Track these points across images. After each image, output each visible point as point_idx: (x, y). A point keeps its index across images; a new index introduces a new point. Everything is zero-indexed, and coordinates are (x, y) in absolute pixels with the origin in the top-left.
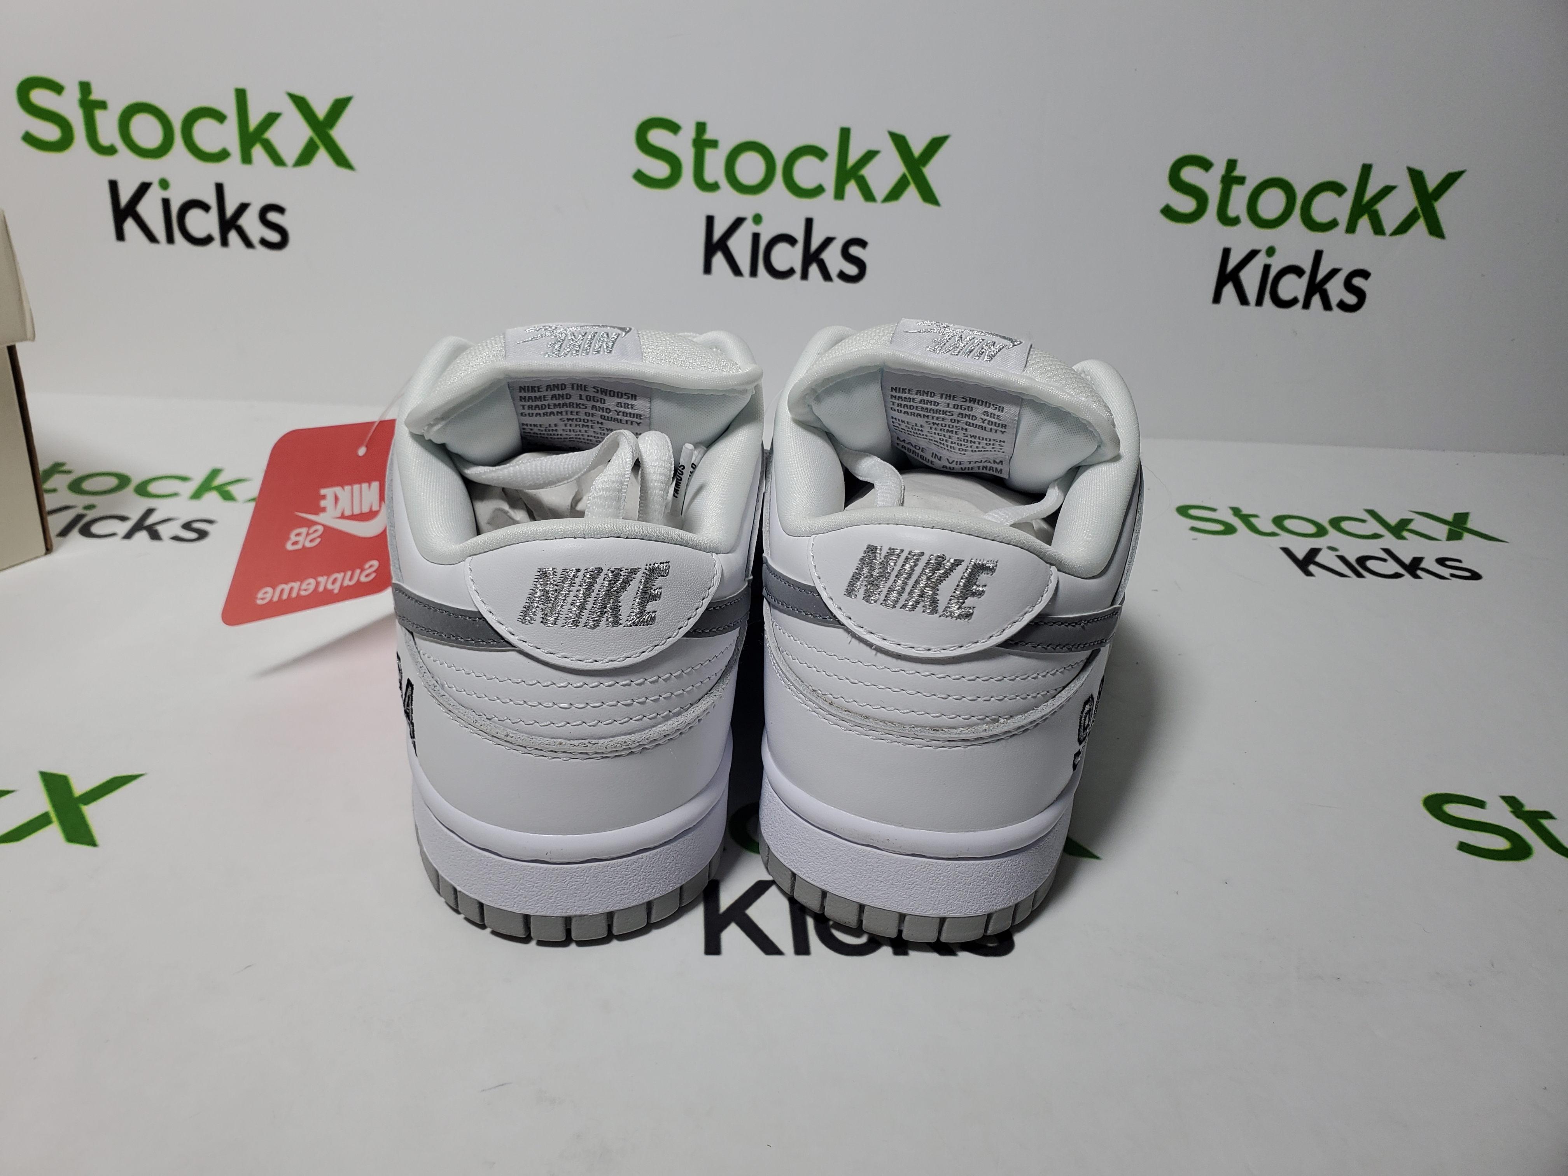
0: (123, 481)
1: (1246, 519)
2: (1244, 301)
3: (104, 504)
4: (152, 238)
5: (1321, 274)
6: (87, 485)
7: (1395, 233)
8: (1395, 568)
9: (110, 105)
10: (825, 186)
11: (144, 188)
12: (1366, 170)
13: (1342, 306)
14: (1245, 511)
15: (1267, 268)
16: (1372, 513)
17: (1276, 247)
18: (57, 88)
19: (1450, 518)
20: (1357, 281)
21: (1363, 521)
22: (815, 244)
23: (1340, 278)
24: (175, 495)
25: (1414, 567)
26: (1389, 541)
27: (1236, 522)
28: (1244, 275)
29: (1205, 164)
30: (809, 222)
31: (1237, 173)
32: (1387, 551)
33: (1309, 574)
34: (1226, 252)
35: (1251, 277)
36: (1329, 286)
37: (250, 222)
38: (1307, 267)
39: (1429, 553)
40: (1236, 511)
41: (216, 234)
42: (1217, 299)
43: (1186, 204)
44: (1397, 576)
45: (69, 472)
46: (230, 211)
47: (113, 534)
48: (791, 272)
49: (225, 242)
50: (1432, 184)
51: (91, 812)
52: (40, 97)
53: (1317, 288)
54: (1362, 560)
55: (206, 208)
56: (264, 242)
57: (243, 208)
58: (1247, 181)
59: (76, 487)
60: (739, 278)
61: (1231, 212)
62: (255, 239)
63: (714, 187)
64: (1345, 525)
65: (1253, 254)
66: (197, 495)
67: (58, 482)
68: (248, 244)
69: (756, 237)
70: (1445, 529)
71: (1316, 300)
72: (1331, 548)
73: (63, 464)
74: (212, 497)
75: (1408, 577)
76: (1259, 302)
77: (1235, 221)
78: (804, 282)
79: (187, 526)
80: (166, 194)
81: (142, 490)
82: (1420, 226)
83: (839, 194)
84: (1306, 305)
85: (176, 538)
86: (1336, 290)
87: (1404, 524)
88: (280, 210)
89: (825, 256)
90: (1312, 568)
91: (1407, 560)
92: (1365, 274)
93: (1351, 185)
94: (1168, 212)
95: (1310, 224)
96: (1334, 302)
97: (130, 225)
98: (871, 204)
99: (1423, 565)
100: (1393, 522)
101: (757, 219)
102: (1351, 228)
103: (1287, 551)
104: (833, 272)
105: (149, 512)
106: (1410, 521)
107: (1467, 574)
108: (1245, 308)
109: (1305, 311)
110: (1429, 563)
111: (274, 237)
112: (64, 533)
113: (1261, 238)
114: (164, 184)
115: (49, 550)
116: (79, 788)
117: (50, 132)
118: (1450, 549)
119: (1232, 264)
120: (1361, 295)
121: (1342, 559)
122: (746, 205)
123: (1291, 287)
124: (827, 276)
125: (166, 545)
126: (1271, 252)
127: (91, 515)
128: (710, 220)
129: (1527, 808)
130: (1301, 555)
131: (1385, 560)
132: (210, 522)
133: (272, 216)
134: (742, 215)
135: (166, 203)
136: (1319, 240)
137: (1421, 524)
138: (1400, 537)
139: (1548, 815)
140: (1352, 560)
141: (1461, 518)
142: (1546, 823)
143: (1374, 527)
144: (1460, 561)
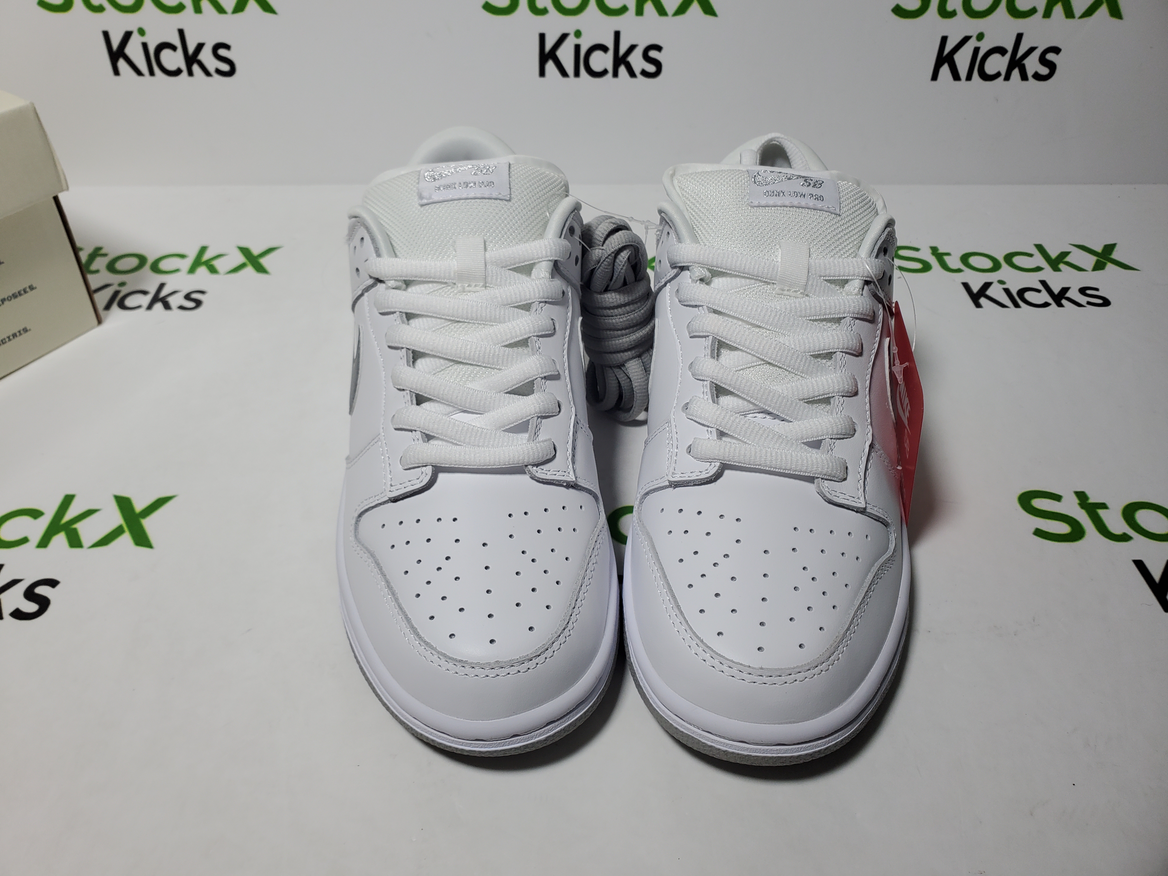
0: (142, 260)
1: (941, 258)
2: (956, 76)
3: (132, 282)
4: (139, 73)
5: (1021, 52)
6: (119, 266)
7: (1082, 17)
8: (1047, 298)
10: (628, 6)
11: (128, 36)
13: (1037, 76)
14: (941, 250)
15: (977, 50)
16: (1040, 248)
17: (985, 33)
19: (1100, 249)
20: (1050, 56)
21: (1031, 255)
22: (622, 50)
23: (1035, 56)
24: (177, 270)
25: (1060, 297)
26: (1047, 274)
27: (933, 260)
28: (958, 56)
30: (617, 35)
32: (1043, 283)
33: (978, 305)
34: (944, 40)
35: (963, 59)
36: (1026, 62)
37: (206, 56)
38: (1010, 48)
40: (934, 250)
41: (184, 67)
42: (935, 77)
43: (913, 4)
44: (1046, 305)
45: (105, 255)
46: (191, 49)
47: (139, 307)
48: (605, 72)
49: (190, 73)
51: (147, 523)
53: (1016, 63)
54: (1021, 292)
55: (174, 48)
56: (218, 72)
57: (200, 47)
59: (111, 267)
60: (566, 79)
61: (949, 8)
62: (212, 70)
63: (544, 12)
64: (1016, 260)
65: (966, 40)
66: (192, 270)
67: (100, 263)
68: (208, 73)
69: (577, 48)
70: (1094, 259)
71: (1016, 73)
72: (1001, 282)
73: (100, 249)
74: (202, 270)
75: (1054, 305)
76: (969, 78)
77: (953, 14)
78: (615, 79)
79: (188, 297)
80: (144, 39)
81: (155, 268)
82: (1103, 10)
83: (640, 12)
84: (1007, 78)
85: (181, 308)
86: (1032, 64)
87: (1062, 256)
88: (227, 47)
89: (631, 59)
90: (983, 301)
92: (1056, 50)
94: (898, 10)
95: (1014, 12)
96: (1030, 73)
97: (122, 64)
98: (664, 18)
99: (1068, 295)
100: (1054, 255)
101: (578, 34)
102: (1047, 14)
103: (966, 286)
104: (637, 71)
105: (162, 286)
106: (1068, 254)
107: (1099, 301)
108: (957, 82)
109: (1006, 82)
110: (1073, 293)
111: (225, 67)
112: (108, 307)
113: (972, 26)
114: (142, 32)
115: (100, 321)
116: (139, 506)
118: (1092, 279)
119: (948, 48)
120: (1052, 67)
121: (1007, 291)
122: (569, 24)
123: (996, 64)
124: (632, 74)
125: (176, 312)
126: (980, 37)
127: (124, 291)
128: (542, 37)
129: (1091, 501)
130: (976, 289)
131: (1039, 291)
132: (202, 292)
133: (222, 52)
134: (566, 31)
135: (145, 46)
136: (1020, 25)
137: (1077, 257)
138: (1056, 269)
139: (1104, 506)
140: (1014, 292)
141: (1109, 248)
142: (1101, 512)
143: (1039, 260)
144: (1097, 289)
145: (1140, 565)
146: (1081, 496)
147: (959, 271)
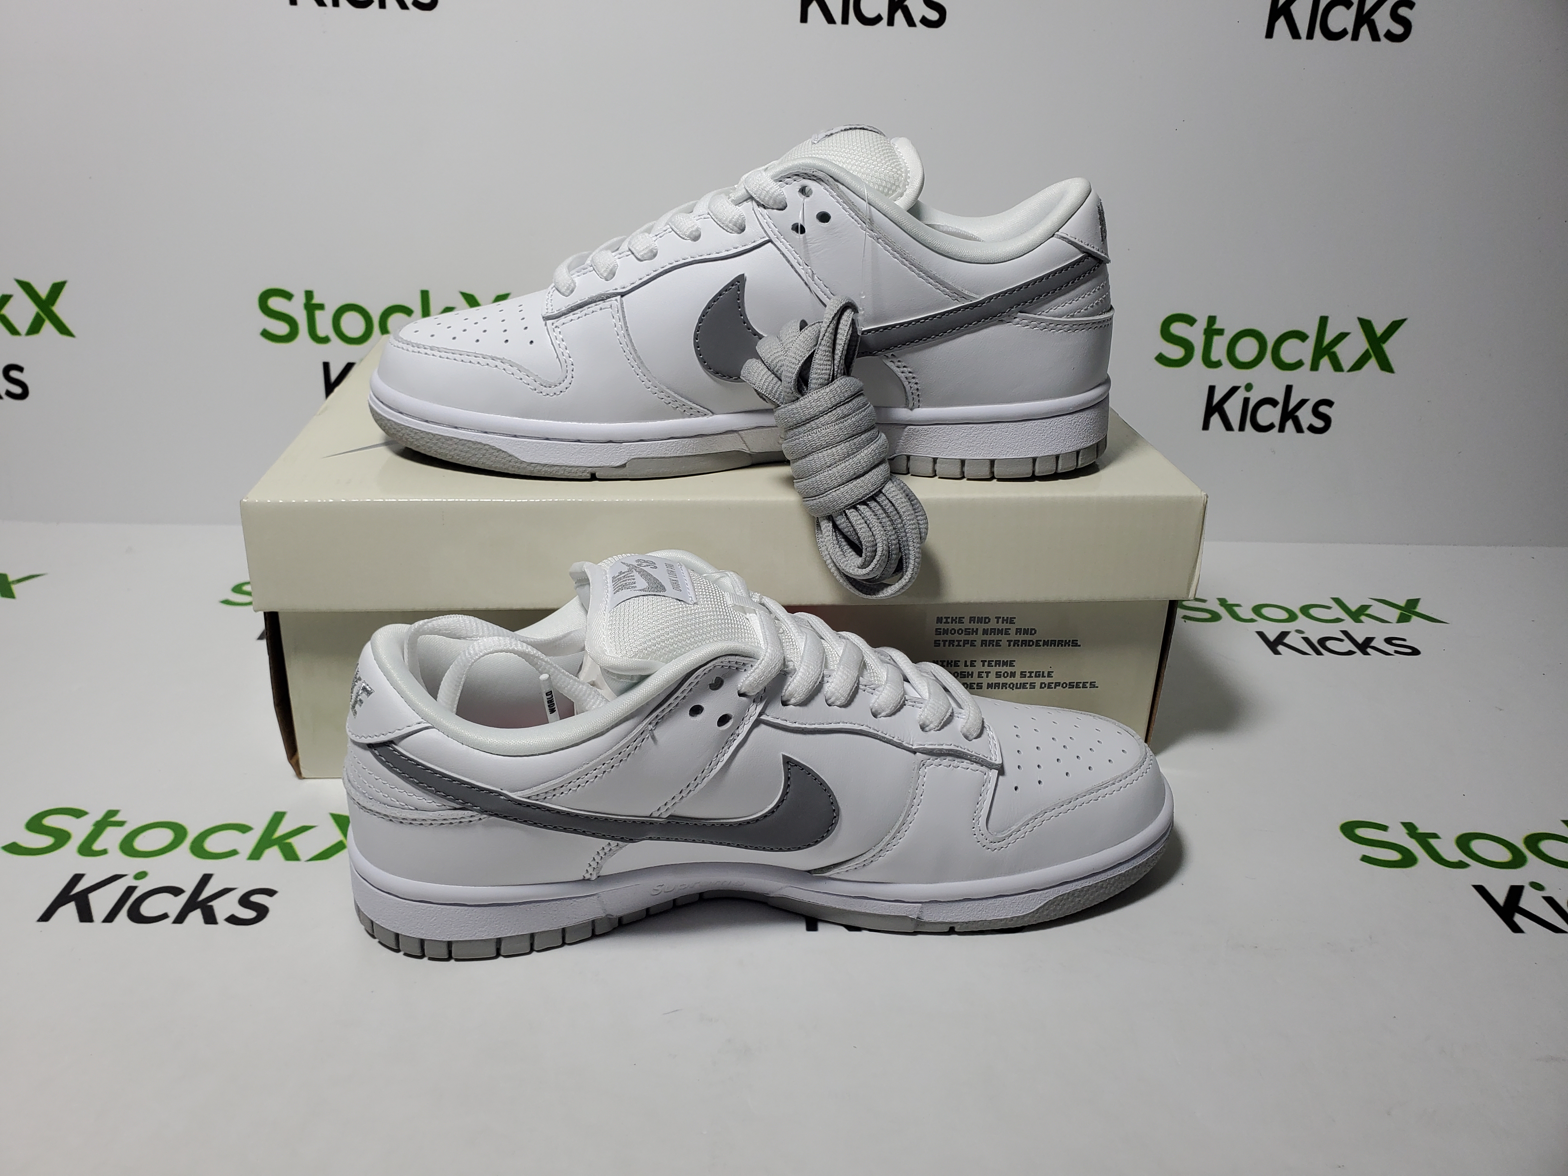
1: (1230, 609)
2: (1228, 427)
5: (1292, 404)
7: (1350, 370)
8: (1350, 646)
9: (326, 307)
12: (1323, 321)
13: (1312, 429)
14: (1230, 602)
15: (1246, 401)
16: (1337, 601)
17: (1253, 384)
18: (288, 296)
19: (1403, 604)
20: (1323, 409)
21: (1329, 608)
23: (1309, 407)
25: (1365, 646)
26: (1349, 624)
27: (1222, 611)
28: (1227, 406)
29: (1190, 320)
31: (1217, 326)
32: (1345, 633)
33: (1277, 653)
34: (1212, 389)
35: (1233, 409)
36: (1298, 413)
38: (1280, 398)
39: (1379, 633)
40: (1223, 602)
42: (1206, 426)
43: (1176, 352)
44: (1350, 653)
50: (1379, 330)
52: (275, 303)
53: (1289, 415)
54: (1322, 641)
58: (1226, 332)
61: (1214, 357)
64: (1313, 612)
65: (1234, 390)
70: (1397, 613)
71: (1290, 425)
72: (1299, 631)
75: (1359, 653)
76: (1242, 428)
77: (1218, 364)
82: (1373, 363)
84: (1282, 429)
86: (1306, 416)
87: (1363, 609)
90: (1280, 648)
91: (1360, 640)
92: (1329, 403)
93: (1312, 332)
94: (1161, 359)
95: (1281, 364)
96: (1304, 425)
99: (1373, 644)
100: (1353, 608)
102: (1315, 367)
103: (1261, 635)
106: (1368, 607)
107: (1409, 651)
108: (1230, 433)
109: (1281, 434)
110: (1378, 643)
113: (1240, 377)
117: (282, 328)
118: (1397, 630)
119: (1217, 399)
120: (1327, 420)
121: (1306, 640)
123: (1268, 415)
126: (1249, 387)
129: (1420, 831)
130: (1272, 637)
131: (1341, 640)
136: (1288, 377)
137: (1377, 609)
138: (1358, 620)
139: (1435, 836)
140: (1315, 641)
141: (1412, 604)
142: (1432, 841)
143: (1337, 612)
144: (1404, 640)
145: (1481, 890)
146: (1411, 828)
147: (1252, 620)
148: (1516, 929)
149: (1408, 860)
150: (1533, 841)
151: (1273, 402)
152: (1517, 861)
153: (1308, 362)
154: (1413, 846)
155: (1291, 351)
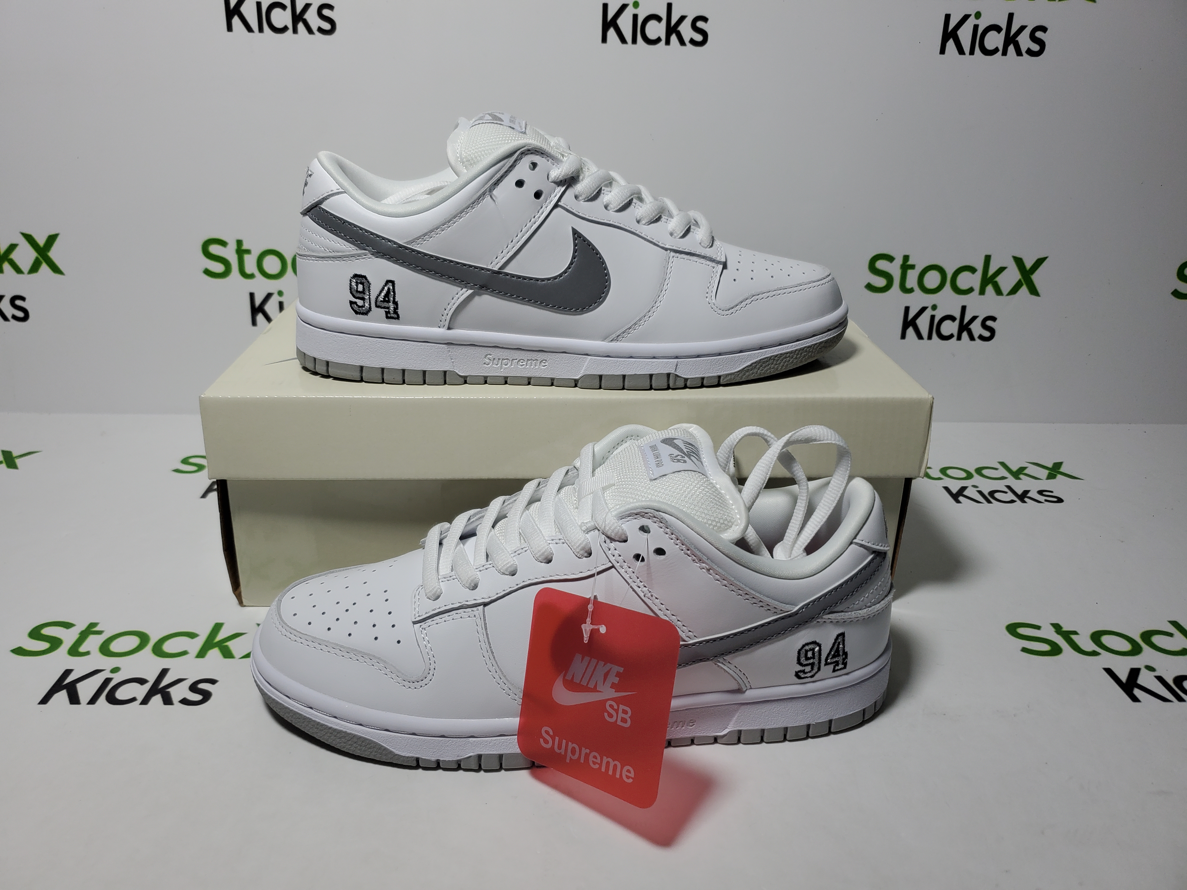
2: (920, 336)
5: (967, 319)
7: (1008, 295)
8: (1012, 497)
9: (253, 252)
11: (269, 296)
12: (988, 259)
15: (933, 317)
16: (1003, 464)
17: (937, 305)
18: (223, 243)
19: (1050, 465)
20: (989, 323)
21: (996, 469)
23: (978, 322)
25: (1023, 497)
26: (1011, 481)
28: (919, 322)
29: (890, 259)
31: (910, 263)
32: (1009, 487)
33: (958, 502)
34: (907, 309)
35: (923, 323)
36: (972, 326)
38: (958, 315)
39: (1033, 487)
42: (903, 336)
43: (881, 282)
44: (1012, 501)
50: (1028, 265)
52: (214, 249)
53: (964, 328)
54: (992, 493)
58: (916, 267)
61: (908, 285)
64: (985, 472)
65: (924, 309)
70: (1046, 472)
71: (965, 335)
72: (974, 486)
75: (1019, 502)
76: (930, 337)
77: (911, 291)
80: (281, 299)
82: (1024, 289)
84: (959, 338)
86: (976, 328)
87: (1021, 470)
90: (961, 498)
91: (1020, 492)
92: (994, 319)
93: (980, 267)
94: (870, 287)
95: (956, 290)
96: (976, 336)
97: (260, 317)
99: (1029, 495)
100: (1014, 468)
102: (982, 292)
103: (947, 489)
106: (1025, 468)
107: (1055, 500)
108: (921, 341)
109: (959, 342)
110: (1033, 494)
113: (928, 300)
114: (280, 293)
117: (218, 268)
118: (1046, 485)
119: (911, 315)
120: (992, 331)
121: (980, 492)
123: (949, 328)
126: (934, 307)
129: (1064, 629)
130: (954, 491)
131: (1006, 492)
135: (281, 304)
136: (963, 300)
137: (1032, 470)
138: (1017, 478)
139: (1075, 633)
140: (986, 493)
141: (1057, 466)
142: (1073, 637)
143: (1003, 472)
144: (1052, 492)
145: (1109, 671)
146: (1057, 628)
147: (940, 479)
148: (1135, 699)
149: (1056, 650)
150: (1147, 636)
151: (952, 318)
152: (1136, 650)
153: (977, 287)
154: (1059, 640)
155: (965, 280)
